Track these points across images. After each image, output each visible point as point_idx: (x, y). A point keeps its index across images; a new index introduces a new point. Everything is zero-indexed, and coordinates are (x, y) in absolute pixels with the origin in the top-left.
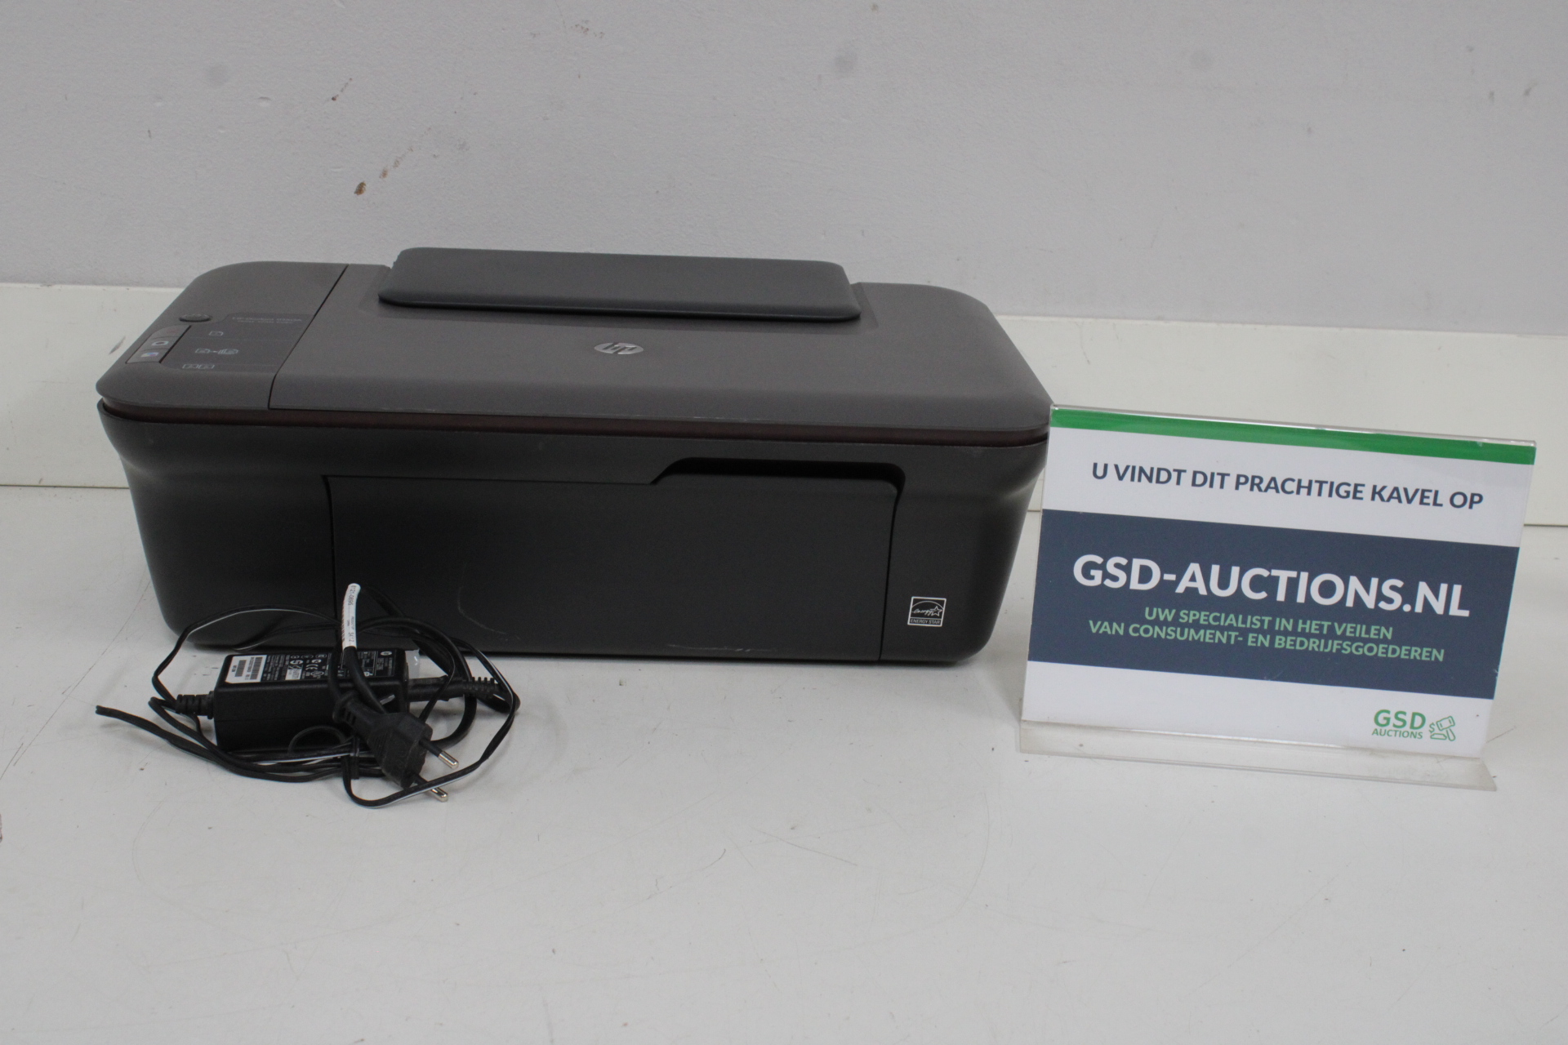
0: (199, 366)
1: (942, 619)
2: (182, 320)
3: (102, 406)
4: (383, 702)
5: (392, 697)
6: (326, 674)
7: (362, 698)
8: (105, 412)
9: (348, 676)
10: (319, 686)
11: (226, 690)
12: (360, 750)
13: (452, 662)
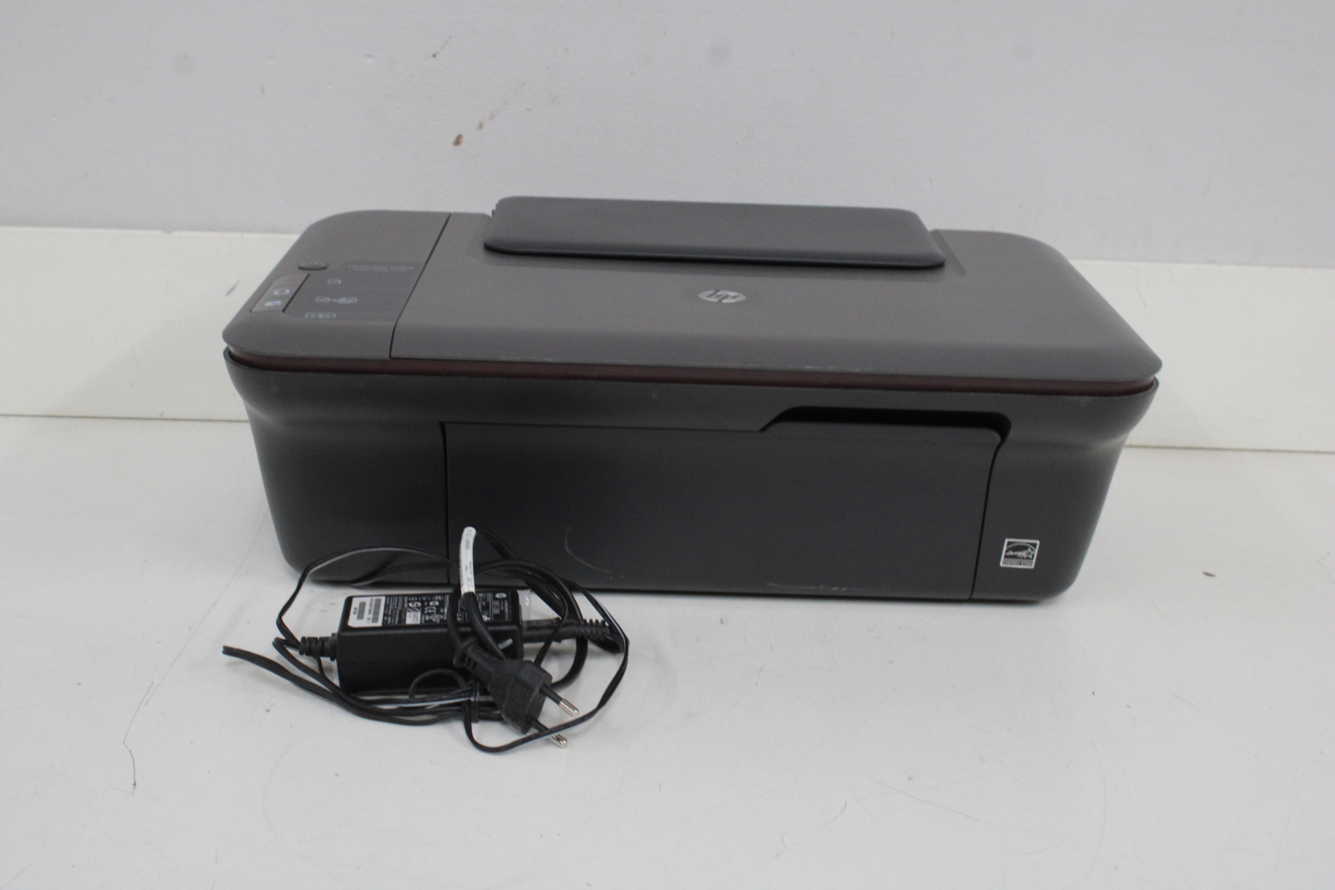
0: (321, 316)
1: (1034, 561)
2: (300, 268)
3: (228, 356)
4: (501, 646)
5: (509, 642)
6: (445, 618)
7: (482, 644)
8: (232, 361)
9: (467, 619)
10: (439, 630)
11: (348, 634)
12: (480, 695)
13: (564, 605)
